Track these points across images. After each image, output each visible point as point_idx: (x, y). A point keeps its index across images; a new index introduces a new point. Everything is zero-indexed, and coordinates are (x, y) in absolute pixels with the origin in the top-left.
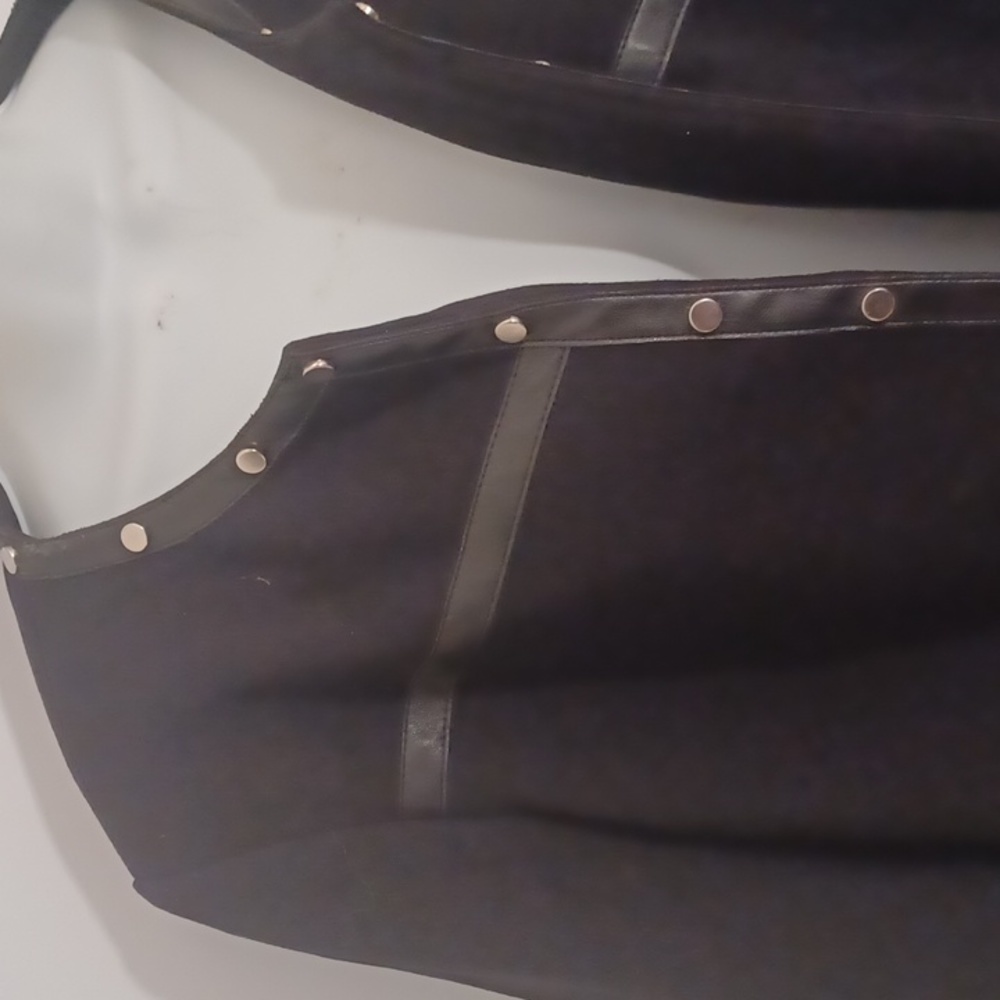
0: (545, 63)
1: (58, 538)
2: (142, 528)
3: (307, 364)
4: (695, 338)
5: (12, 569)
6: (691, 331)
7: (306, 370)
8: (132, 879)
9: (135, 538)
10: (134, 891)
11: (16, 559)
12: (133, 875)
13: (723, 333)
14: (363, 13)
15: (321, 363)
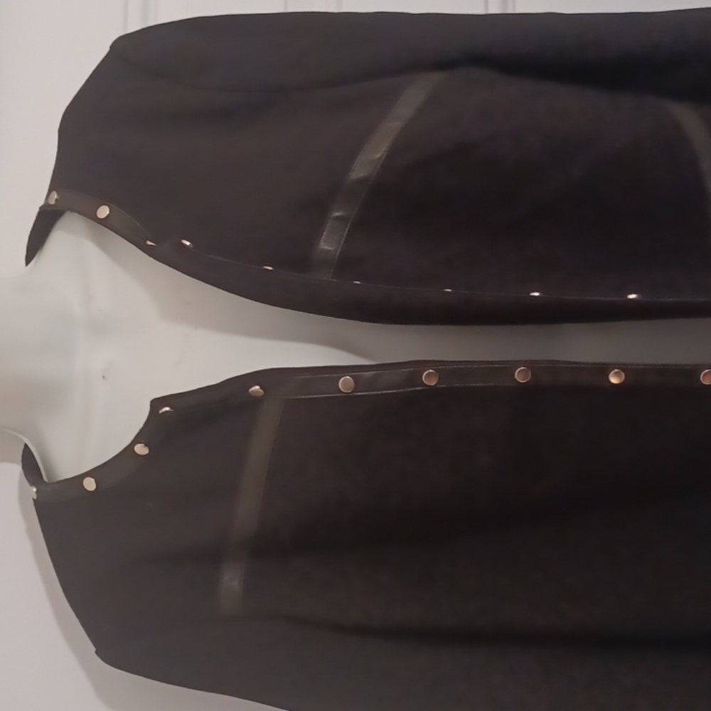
0: (270, 268)
1: (54, 483)
2: (93, 480)
3: (161, 409)
4: (343, 395)
5: (35, 498)
6: (341, 392)
7: (161, 412)
8: (94, 649)
9: (90, 484)
10: (96, 656)
11: (37, 492)
12: (95, 647)
13: (356, 392)
14: (185, 245)
15: (167, 409)
